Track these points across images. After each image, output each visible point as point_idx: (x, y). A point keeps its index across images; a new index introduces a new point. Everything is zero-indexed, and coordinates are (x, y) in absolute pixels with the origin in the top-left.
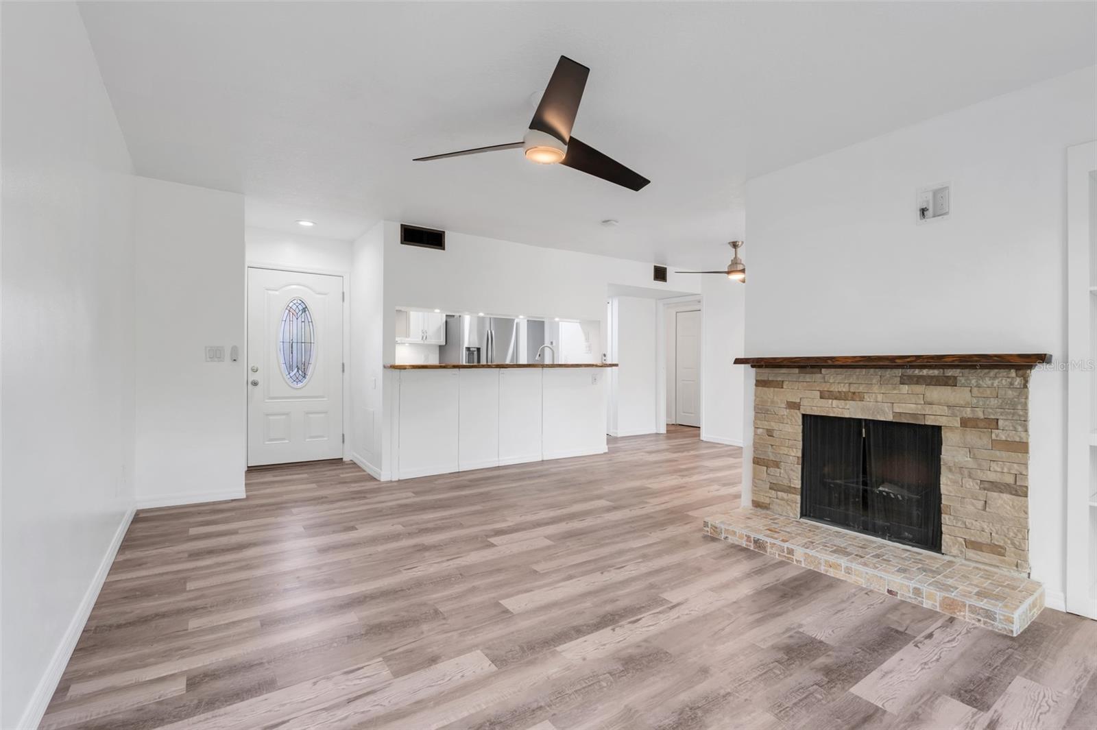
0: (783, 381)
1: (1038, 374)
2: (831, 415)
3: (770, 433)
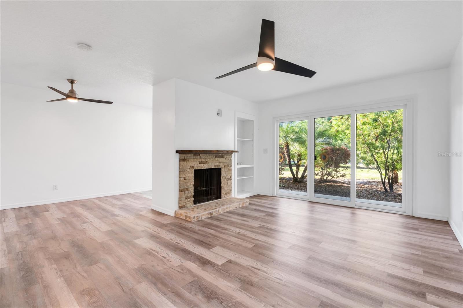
0: (189, 159)
1: (233, 155)
2: (202, 168)
3: (185, 178)
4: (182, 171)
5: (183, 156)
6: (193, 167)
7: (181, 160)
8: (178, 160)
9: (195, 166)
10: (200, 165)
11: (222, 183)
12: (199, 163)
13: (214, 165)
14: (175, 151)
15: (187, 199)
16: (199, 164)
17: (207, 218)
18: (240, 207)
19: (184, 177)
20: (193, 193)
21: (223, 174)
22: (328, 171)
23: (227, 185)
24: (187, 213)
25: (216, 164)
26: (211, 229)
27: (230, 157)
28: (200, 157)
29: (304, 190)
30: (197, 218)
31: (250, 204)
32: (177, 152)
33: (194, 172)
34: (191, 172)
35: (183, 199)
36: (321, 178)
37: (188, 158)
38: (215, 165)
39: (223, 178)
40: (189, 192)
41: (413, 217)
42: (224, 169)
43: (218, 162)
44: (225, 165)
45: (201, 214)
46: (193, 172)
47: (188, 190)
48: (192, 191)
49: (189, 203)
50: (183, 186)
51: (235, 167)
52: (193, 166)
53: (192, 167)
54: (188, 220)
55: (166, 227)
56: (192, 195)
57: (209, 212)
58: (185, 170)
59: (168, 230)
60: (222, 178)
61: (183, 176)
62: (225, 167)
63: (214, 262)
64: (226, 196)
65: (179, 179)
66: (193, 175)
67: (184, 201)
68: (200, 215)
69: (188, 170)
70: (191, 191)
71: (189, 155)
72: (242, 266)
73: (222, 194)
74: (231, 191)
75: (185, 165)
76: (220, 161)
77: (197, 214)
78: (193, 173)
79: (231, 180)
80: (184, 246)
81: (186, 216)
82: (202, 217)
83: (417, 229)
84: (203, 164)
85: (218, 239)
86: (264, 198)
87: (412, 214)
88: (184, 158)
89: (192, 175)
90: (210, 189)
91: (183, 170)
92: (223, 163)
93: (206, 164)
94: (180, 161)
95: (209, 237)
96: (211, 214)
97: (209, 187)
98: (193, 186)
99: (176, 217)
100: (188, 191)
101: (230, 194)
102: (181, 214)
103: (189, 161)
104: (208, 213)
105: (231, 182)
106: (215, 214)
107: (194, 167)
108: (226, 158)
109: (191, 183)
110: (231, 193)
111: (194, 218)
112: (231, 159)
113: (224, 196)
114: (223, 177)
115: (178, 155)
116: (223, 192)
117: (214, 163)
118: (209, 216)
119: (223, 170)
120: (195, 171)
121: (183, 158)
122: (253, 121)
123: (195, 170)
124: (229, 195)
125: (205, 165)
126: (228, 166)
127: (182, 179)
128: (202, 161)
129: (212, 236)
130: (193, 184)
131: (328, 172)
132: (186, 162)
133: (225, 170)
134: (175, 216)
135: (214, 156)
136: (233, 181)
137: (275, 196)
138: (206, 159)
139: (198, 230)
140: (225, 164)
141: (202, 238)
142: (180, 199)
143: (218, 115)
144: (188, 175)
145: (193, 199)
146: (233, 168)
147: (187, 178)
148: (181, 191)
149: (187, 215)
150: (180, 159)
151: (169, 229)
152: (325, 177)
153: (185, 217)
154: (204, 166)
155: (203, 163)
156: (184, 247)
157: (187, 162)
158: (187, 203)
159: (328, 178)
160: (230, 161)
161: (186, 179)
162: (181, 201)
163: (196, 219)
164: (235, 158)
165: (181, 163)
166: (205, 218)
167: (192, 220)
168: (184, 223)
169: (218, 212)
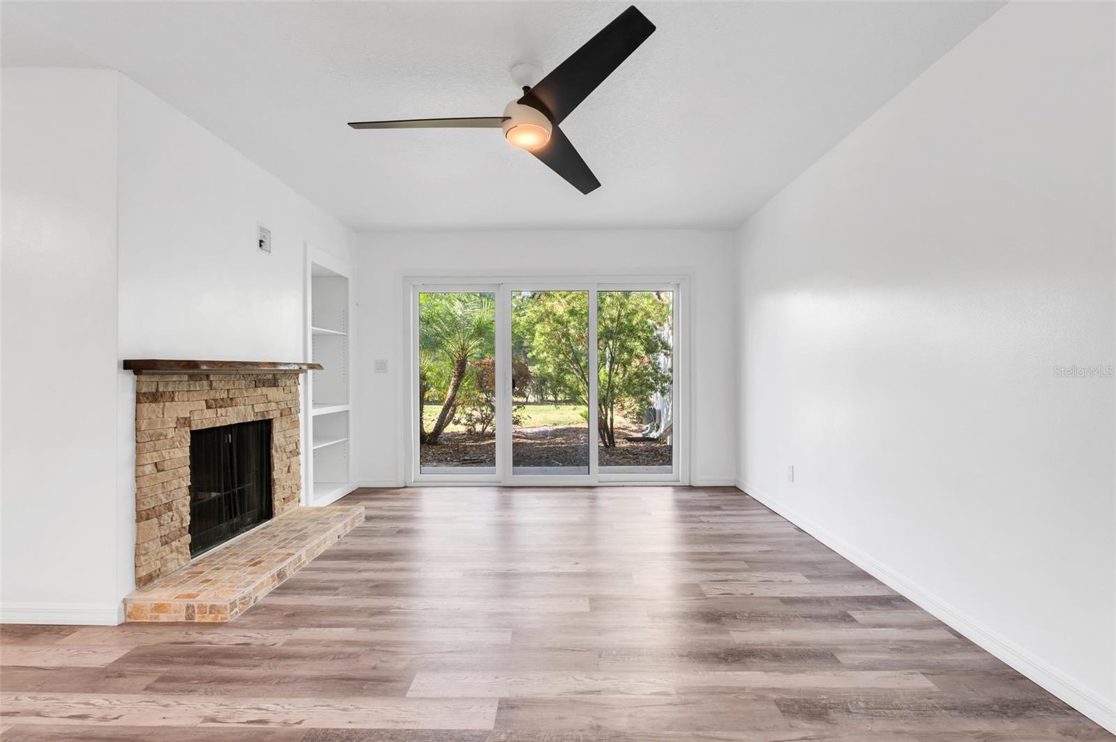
4: (143, 439)
5: (150, 383)
6: (187, 422)
7: (140, 398)
8: (130, 397)
9: (196, 417)
10: (210, 414)
11: (276, 469)
12: (209, 407)
13: (253, 410)
14: (119, 362)
15: (167, 543)
16: (206, 411)
17: (272, 594)
18: (348, 532)
19: (156, 464)
20: (189, 518)
21: (278, 440)
22: (485, 412)
23: (289, 471)
24: (189, 596)
25: (260, 408)
26: (330, 626)
27: (295, 383)
28: (211, 385)
29: (452, 461)
30: (243, 604)
31: (368, 518)
32: (128, 365)
33: (191, 442)
34: (180, 442)
35: (154, 546)
36: (469, 430)
37: (170, 389)
38: (256, 411)
39: (276, 451)
40: (176, 516)
41: (691, 488)
42: (281, 422)
43: (264, 399)
44: (282, 410)
45: (254, 585)
46: (189, 440)
47: (170, 510)
48: (186, 510)
49: (174, 555)
50: (151, 497)
51: (308, 412)
52: (186, 418)
53: (182, 421)
54: (204, 620)
55: (121, 680)
56: (184, 525)
57: (275, 571)
58: (161, 434)
59: (148, 689)
60: (273, 452)
61: (152, 458)
62: (281, 415)
63: (464, 728)
64: (286, 507)
65: (136, 471)
66: (187, 449)
67: (158, 554)
68: (251, 588)
69: (171, 433)
70: (182, 509)
71: (175, 378)
72: (549, 701)
73: (277, 503)
74: (299, 488)
75: (158, 417)
76: (269, 398)
77: (243, 590)
78: (189, 444)
79: (298, 453)
80: (300, 723)
81: (188, 607)
82: (258, 594)
83: (718, 508)
84: (219, 410)
85: (390, 649)
86: (386, 496)
87: (690, 482)
88: (154, 390)
89: (181, 454)
90: (239, 491)
91: (151, 436)
92: (276, 403)
93: (230, 408)
94: (138, 401)
95: (357, 655)
96: (281, 575)
97: (236, 485)
98: (187, 491)
99: (130, 624)
100: (170, 513)
101: (297, 499)
102: (159, 608)
103: (173, 400)
104: (272, 577)
105: (299, 461)
106: (291, 574)
107: (190, 422)
108: (285, 386)
109: (179, 483)
110: (299, 494)
111: (233, 605)
112: (297, 390)
113: (283, 509)
114: (279, 450)
115: (129, 378)
116: (278, 495)
117: (253, 405)
118: (277, 586)
119: (276, 427)
120: (194, 434)
121: (150, 390)
122: (346, 279)
123: (192, 432)
124: (295, 502)
125: (227, 412)
126: (289, 412)
127: (149, 469)
128: (215, 400)
129: (363, 649)
130: (189, 484)
131: (484, 416)
132: (164, 405)
133: (283, 426)
134: (123, 621)
135: (251, 382)
136: (302, 457)
137: (411, 485)
138: (228, 390)
139: (286, 644)
140: (283, 406)
141: (337, 668)
142: (139, 551)
143: (261, 246)
144: (172, 454)
145: (188, 538)
146: (301, 416)
147: (167, 465)
148: (147, 519)
149: (191, 602)
150: (138, 394)
151: (149, 681)
152: (479, 428)
153: (184, 614)
154: (222, 415)
155: (221, 407)
156: (298, 726)
157: (167, 404)
158: (168, 557)
159: (486, 428)
160: (297, 394)
161: (163, 470)
162: (146, 557)
163: (241, 606)
164: (306, 386)
165: (145, 409)
166: (266, 594)
167: (229, 617)
168: (194, 635)
169: (298, 565)
